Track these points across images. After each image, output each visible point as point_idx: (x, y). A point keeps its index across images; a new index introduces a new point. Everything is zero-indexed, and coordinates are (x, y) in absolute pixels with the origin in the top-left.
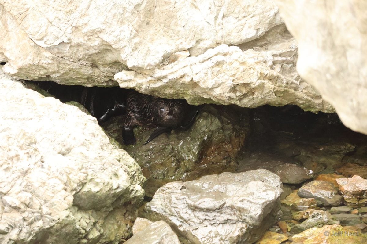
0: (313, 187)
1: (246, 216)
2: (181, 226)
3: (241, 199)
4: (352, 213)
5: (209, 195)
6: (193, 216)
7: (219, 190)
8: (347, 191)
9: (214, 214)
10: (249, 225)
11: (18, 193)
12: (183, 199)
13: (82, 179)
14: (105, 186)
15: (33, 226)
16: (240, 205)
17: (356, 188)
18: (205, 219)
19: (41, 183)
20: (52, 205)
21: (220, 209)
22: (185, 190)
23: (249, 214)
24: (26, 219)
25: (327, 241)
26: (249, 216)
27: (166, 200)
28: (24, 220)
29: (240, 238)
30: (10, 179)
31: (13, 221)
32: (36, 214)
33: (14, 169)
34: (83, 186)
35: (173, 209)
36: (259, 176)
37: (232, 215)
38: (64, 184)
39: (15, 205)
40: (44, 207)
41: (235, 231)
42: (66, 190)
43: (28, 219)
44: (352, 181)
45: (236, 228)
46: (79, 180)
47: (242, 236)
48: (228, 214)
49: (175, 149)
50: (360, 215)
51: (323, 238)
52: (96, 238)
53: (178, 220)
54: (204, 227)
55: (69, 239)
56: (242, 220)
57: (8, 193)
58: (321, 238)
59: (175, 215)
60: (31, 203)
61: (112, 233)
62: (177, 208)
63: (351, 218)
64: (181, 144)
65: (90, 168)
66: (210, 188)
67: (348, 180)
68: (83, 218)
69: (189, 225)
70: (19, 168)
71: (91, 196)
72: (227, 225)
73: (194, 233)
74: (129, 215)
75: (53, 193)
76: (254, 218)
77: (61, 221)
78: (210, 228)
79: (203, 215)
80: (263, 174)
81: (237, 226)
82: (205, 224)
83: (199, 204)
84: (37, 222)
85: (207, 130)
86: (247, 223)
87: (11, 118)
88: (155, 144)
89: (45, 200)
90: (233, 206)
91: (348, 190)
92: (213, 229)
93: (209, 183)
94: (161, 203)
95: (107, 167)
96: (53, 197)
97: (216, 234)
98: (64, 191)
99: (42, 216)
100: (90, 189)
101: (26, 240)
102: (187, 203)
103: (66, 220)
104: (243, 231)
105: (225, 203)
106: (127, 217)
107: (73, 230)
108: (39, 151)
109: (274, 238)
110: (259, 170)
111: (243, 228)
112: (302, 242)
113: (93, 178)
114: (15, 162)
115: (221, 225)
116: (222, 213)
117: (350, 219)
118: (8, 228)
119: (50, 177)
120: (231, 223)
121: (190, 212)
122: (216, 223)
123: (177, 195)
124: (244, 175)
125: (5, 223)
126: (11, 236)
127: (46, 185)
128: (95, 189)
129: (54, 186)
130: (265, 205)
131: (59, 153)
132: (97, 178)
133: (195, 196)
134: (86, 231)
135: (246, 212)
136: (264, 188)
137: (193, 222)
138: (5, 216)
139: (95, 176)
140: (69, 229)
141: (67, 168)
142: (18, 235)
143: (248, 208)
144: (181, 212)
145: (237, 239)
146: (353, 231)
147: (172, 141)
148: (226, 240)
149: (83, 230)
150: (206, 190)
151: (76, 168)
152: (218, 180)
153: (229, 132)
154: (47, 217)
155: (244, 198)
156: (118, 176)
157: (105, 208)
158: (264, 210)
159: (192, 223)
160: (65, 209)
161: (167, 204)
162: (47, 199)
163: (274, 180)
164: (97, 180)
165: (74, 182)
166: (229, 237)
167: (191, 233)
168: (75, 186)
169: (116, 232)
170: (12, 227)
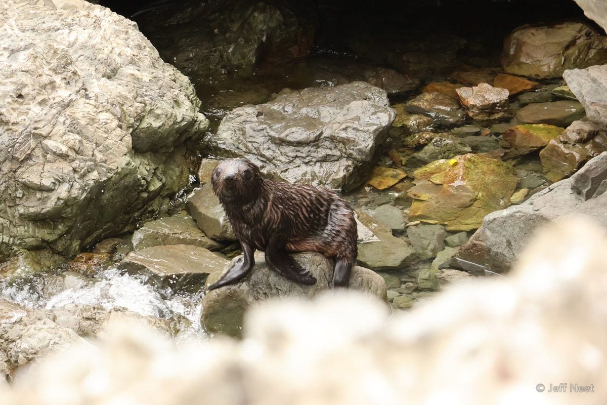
0: (424, 102)
1: (353, 149)
2: (263, 167)
3: (344, 126)
4: (483, 134)
5: (297, 122)
6: (279, 152)
7: (309, 114)
8: (473, 105)
9: (307, 149)
10: (357, 162)
11: (63, 135)
12: (262, 130)
13: (140, 112)
14: (169, 119)
15: (86, 178)
16: (343, 135)
17: (486, 101)
18: (296, 157)
19: (89, 119)
20: (107, 148)
21: (316, 142)
22: (262, 117)
23: (356, 146)
24: (77, 169)
25: (462, 177)
26: (357, 149)
27: (237, 132)
28: (75, 171)
29: (347, 180)
30: (49, 117)
31: (60, 173)
32: (89, 163)
33: (52, 101)
34: (141, 121)
35: (249, 145)
36: (359, 91)
37: (333, 148)
38: (118, 118)
39: (61, 152)
40: (96, 152)
41: (339, 171)
42: (120, 127)
43: (80, 170)
44: (479, 91)
45: (340, 167)
46: (137, 112)
47: (349, 177)
48: (327, 148)
49: (224, 57)
50: (494, 137)
51: (456, 174)
52: (157, 191)
53: (258, 158)
54: (296, 167)
55: (127, 193)
56: (347, 155)
57: (50, 135)
58: (454, 174)
59: (254, 152)
60: (81, 148)
61: (174, 182)
62: (255, 142)
63: (484, 141)
64: (231, 49)
65: (146, 95)
66: (295, 113)
67: (473, 89)
68: (142, 163)
69: (275, 165)
70: (57, 100)
71: (151, 133)
72: (327, 163)
73: (282, 176)
74: (190, 156)
75: (105, 132)
76: (365, 152)
77: (120, 170)
78: (304, 168)
79: (293, 151)
80: (364, 89)
81: (340, 164)
82: (297, 162)
83: (286, 136)
84: (91, 173)
85: (265, 27)
86: (355, 159)
87: (32, 30)
88: (196, 51)
89: (96, 143)
90: (334, 136)
91: (475, 104)
92: (308, 169)
93: (292, 105)
94: (231, 137)
95: (165, 92)
96: (107, 137)
97: (312, 176)
98: (119, 129)
99: (96, 165)
100: (151, 124)
101: (79, 198)
102: (269, 136)
103: (127, 169)
104: (349, 170)
105: (321, 133)
106: (188, 158)
107: (133, 182)
108: (79, 76)
109: (388, 176)
110: (356, 84)
111: (349, 166)
112: (428, 179)
113: (153, 109)
114: (50, 91)
115: (318, 164)
116: (319, 147)
117: (482, 143)
118: (54, 183)
119: (98, 111)
120: (332, 160)
121: (273, 147)
122: (311, 161)
123: (253, 125)
124: (337, 91)
125: (49, 177)
126: (60, 193)
127: (96, 123)
128: (156, 124)
129: (106, 123)
130: (377, 132)
131: (103, 76)
132: (157, 108)
133: (279, 125)
134: (147, 182)
135: (352, 144)
136: (373, 110)
137: (280, 161)
138: (49, 167)
139: (154, 106)
140: (129, 180)
141: (118, 97)
142: (69, 192)
143: (355, 139)
144: (261, 149)
145: (343, 181)
146: (492, 160)
147: (219, 45)
148: (328, 184)
149: (143, 180)
150: (290, 115)
151: (130, 96)
152: (303, 100)
153: (294, 28)
154: (102, 166)
155: (348, 124)
156: (179, 103)
157: (164, 148)
158: (376, 139)
159: (278, 163)
160: (125, 153)
161: (239, 137)
162: (99, 142)
163: (379, 96)
164: (158, 112)
165: (129, 116)
166: (330, 179)
167: (279, 176)
168: (132, 121)
169: (179, 180)
170: (59, 181)
